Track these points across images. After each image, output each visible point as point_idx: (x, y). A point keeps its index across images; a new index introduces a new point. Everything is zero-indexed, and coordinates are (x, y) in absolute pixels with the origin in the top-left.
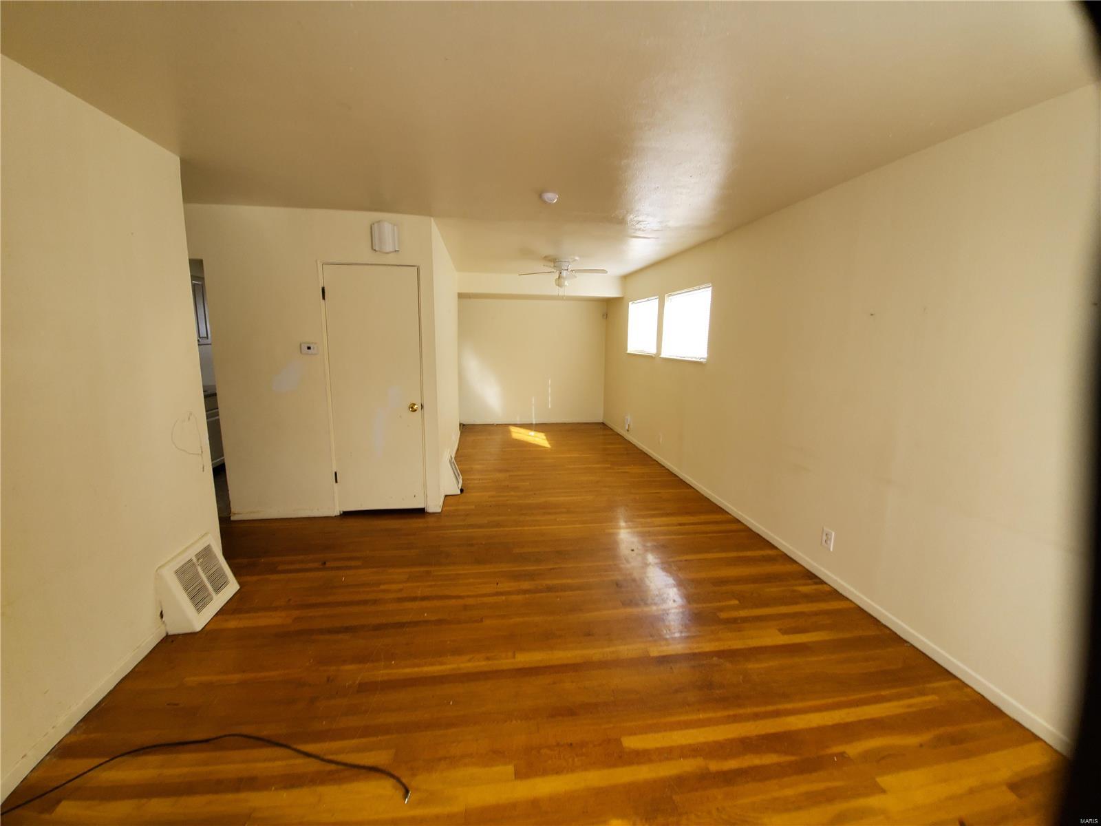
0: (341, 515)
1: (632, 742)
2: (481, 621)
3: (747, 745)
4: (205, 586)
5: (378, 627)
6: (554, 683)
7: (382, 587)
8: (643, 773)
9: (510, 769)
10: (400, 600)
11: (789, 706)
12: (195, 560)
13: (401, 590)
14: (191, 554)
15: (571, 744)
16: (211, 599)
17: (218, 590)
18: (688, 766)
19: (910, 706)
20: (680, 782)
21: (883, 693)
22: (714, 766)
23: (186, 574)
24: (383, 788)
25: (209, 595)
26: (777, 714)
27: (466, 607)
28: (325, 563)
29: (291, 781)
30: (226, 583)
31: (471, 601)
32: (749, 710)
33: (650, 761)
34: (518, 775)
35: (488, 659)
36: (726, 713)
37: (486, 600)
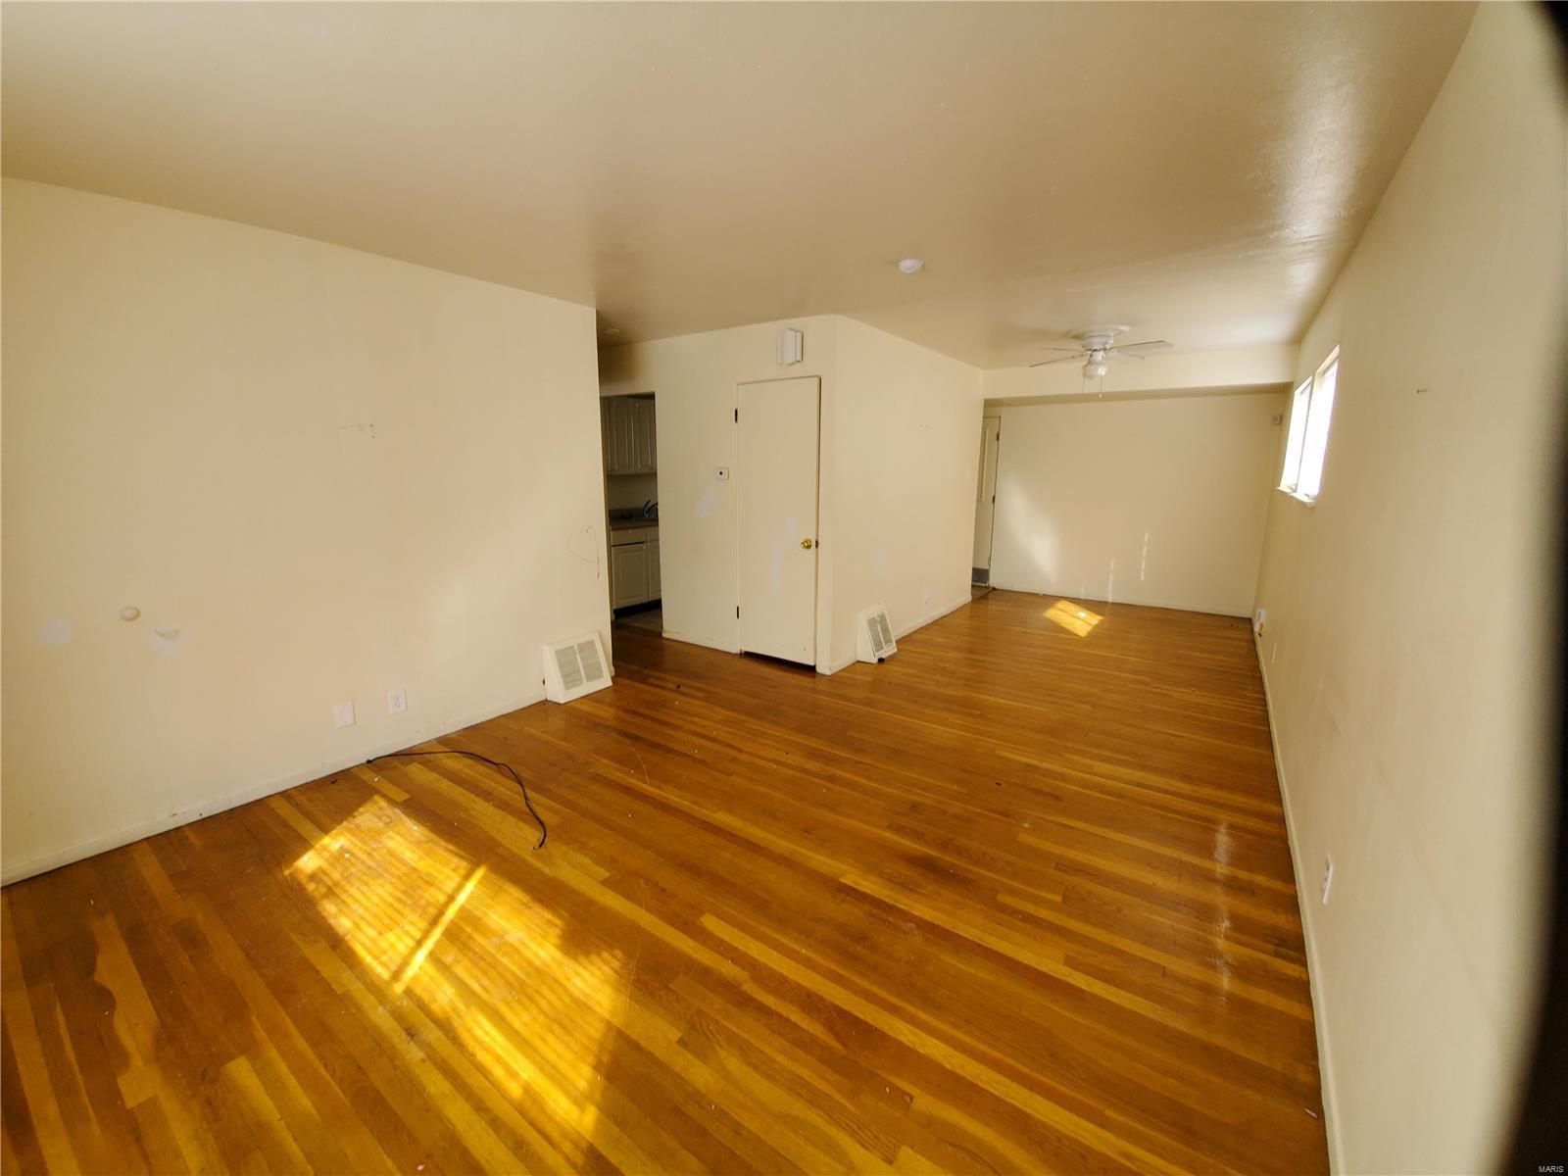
0: (741, 654)
1: (710, 922)
2: (731, 775)
3: (810, 1003)
4: (579, 671)
5: (655, 745)
6: (717, 846)
7: (695, 719)
8: (685, 945)
9: (606, 874)
10: (695, 733)
11: (923, 1016)
12: (576, 647)
13: (704, 727)
14: (574, 643)
15: (664, 890)
16: (582, 683)
17: (589, 679)
18: (727, 969)
19: (1129, 1157)
20: (704, 974)
21: (1109, 1113)
22: (750, 988)
23: (564, 657)
24: (533, 835)
25: (580, 680)
26: (895, 1010)
27: (734, 760)
28: (679, 686)
29: (504, 805)
30: (600, 676)
31: (744, 757)
32: (865, 984)
33: (704, 943)
34: (605, 883)
35: (694, 803)
36: (833, 967)
37: (762, 763)
